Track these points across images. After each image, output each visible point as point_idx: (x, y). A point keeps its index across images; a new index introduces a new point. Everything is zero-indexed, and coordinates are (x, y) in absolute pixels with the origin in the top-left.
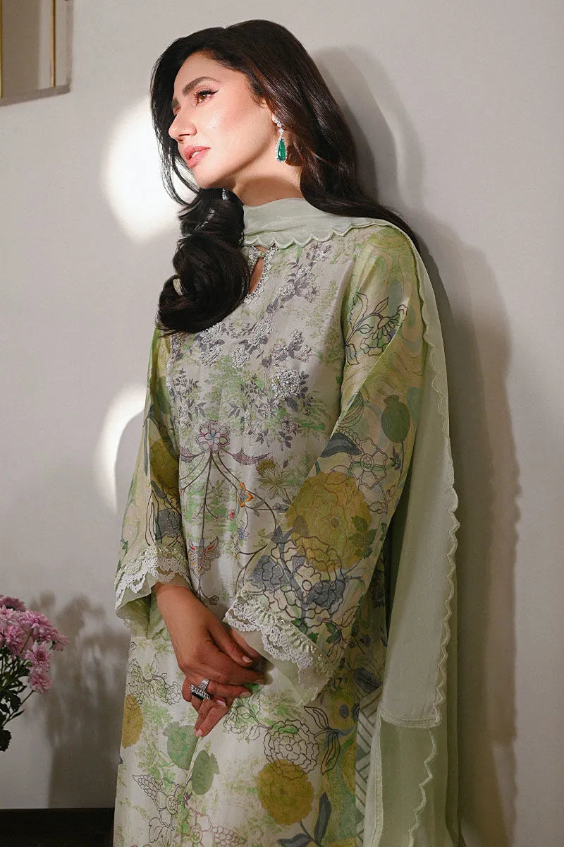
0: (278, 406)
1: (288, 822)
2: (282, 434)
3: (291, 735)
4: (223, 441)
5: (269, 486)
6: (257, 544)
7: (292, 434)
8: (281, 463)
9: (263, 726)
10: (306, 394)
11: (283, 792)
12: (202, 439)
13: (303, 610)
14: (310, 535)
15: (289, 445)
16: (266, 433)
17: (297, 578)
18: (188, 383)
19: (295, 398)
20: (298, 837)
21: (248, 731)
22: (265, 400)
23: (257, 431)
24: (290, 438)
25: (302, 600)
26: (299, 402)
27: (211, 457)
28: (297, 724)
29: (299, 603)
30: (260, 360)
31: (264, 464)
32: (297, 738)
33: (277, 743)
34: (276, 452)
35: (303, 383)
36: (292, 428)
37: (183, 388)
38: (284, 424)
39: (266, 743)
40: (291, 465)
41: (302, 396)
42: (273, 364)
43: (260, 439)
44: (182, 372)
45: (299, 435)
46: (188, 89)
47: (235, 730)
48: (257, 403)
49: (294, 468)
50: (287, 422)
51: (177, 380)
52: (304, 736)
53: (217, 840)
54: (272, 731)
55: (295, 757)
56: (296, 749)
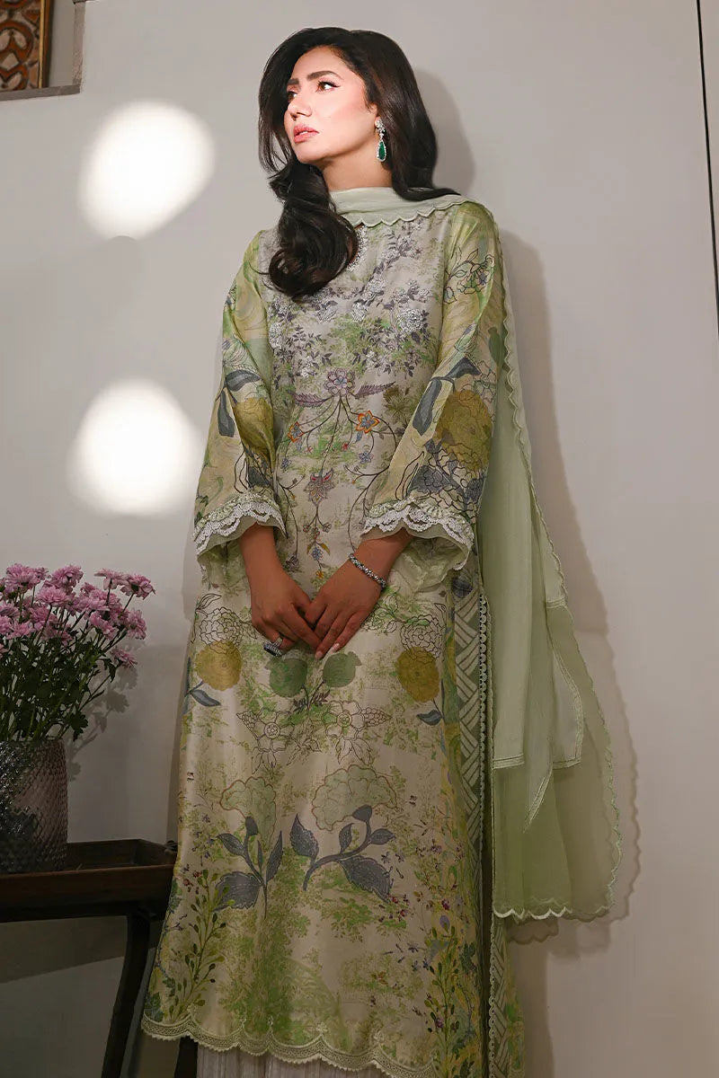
0: (405, 339)
1: (424, 699)
2: (407, 364)
3: (423, 627)
4: (350, 385)
5: (394, 411)
6: (379, 466)
7: (414, 365)
8: (404, 390)
9: (400, 621)
10: (427, 329)
11: (417, 674)
12: (331, 385)
13: (466, 505)
14: (456, 443)
15: (411, 374)
16: (393, 364)
17: (455, 478)
18: (307, 338)
19: (418, 333)
20: (433, 713)
21: (385, 626)
22: (392, 336)
23: (385, 363)
24: (413, 368)
25: (463, 496)
26: (421, 336)
27: (341, 399)
28: (429, 618)
29: (461, 499)
30: (381, 306)
31: (391, 391)
32: (428, 629)
33: (411, 634)
34: (401, 381)
35: (424, 320)
36: (414, 359)
37: (302, 342)
38: (409, 356)
39: (402, 634)
40: (412, 393)
41: (423, 331)
42: (396, 306)
43: (388, 369)
44: (298, 329)
45: (419, 365)
46: (313, 76)
47: (373, 628)
48: (384, 340)
49: (413, 395)
50: (411, 354)
51: (295, 336)
52: (434, 628)
53: (367, 720)
54: (407, 625)
55: (427, 644)
56: (427, 638)
